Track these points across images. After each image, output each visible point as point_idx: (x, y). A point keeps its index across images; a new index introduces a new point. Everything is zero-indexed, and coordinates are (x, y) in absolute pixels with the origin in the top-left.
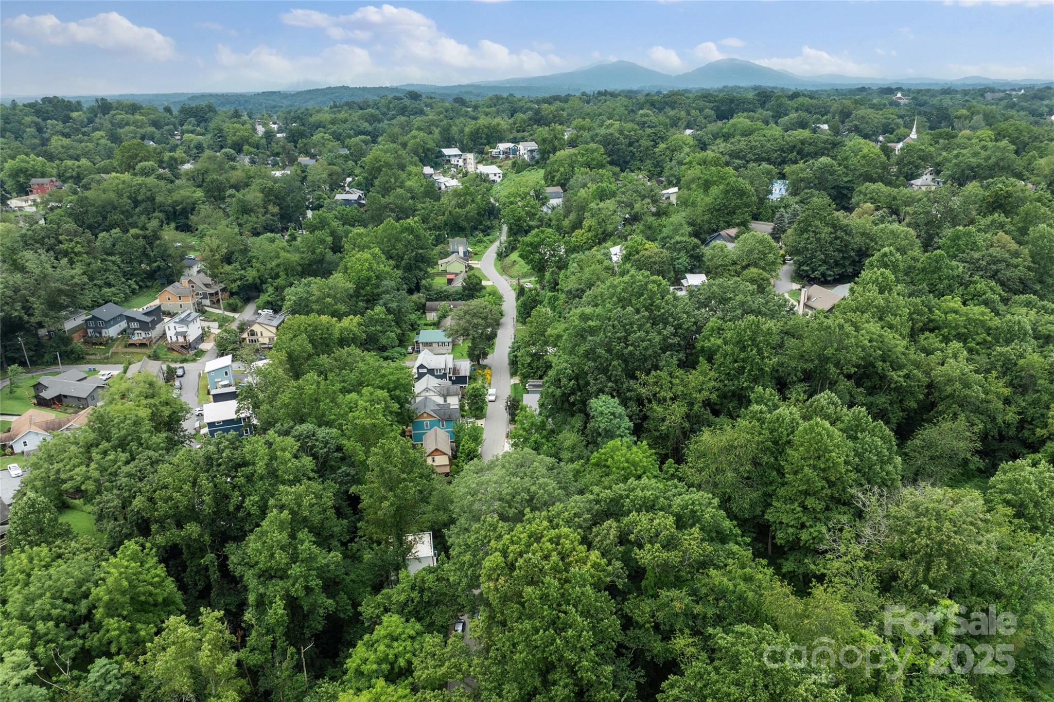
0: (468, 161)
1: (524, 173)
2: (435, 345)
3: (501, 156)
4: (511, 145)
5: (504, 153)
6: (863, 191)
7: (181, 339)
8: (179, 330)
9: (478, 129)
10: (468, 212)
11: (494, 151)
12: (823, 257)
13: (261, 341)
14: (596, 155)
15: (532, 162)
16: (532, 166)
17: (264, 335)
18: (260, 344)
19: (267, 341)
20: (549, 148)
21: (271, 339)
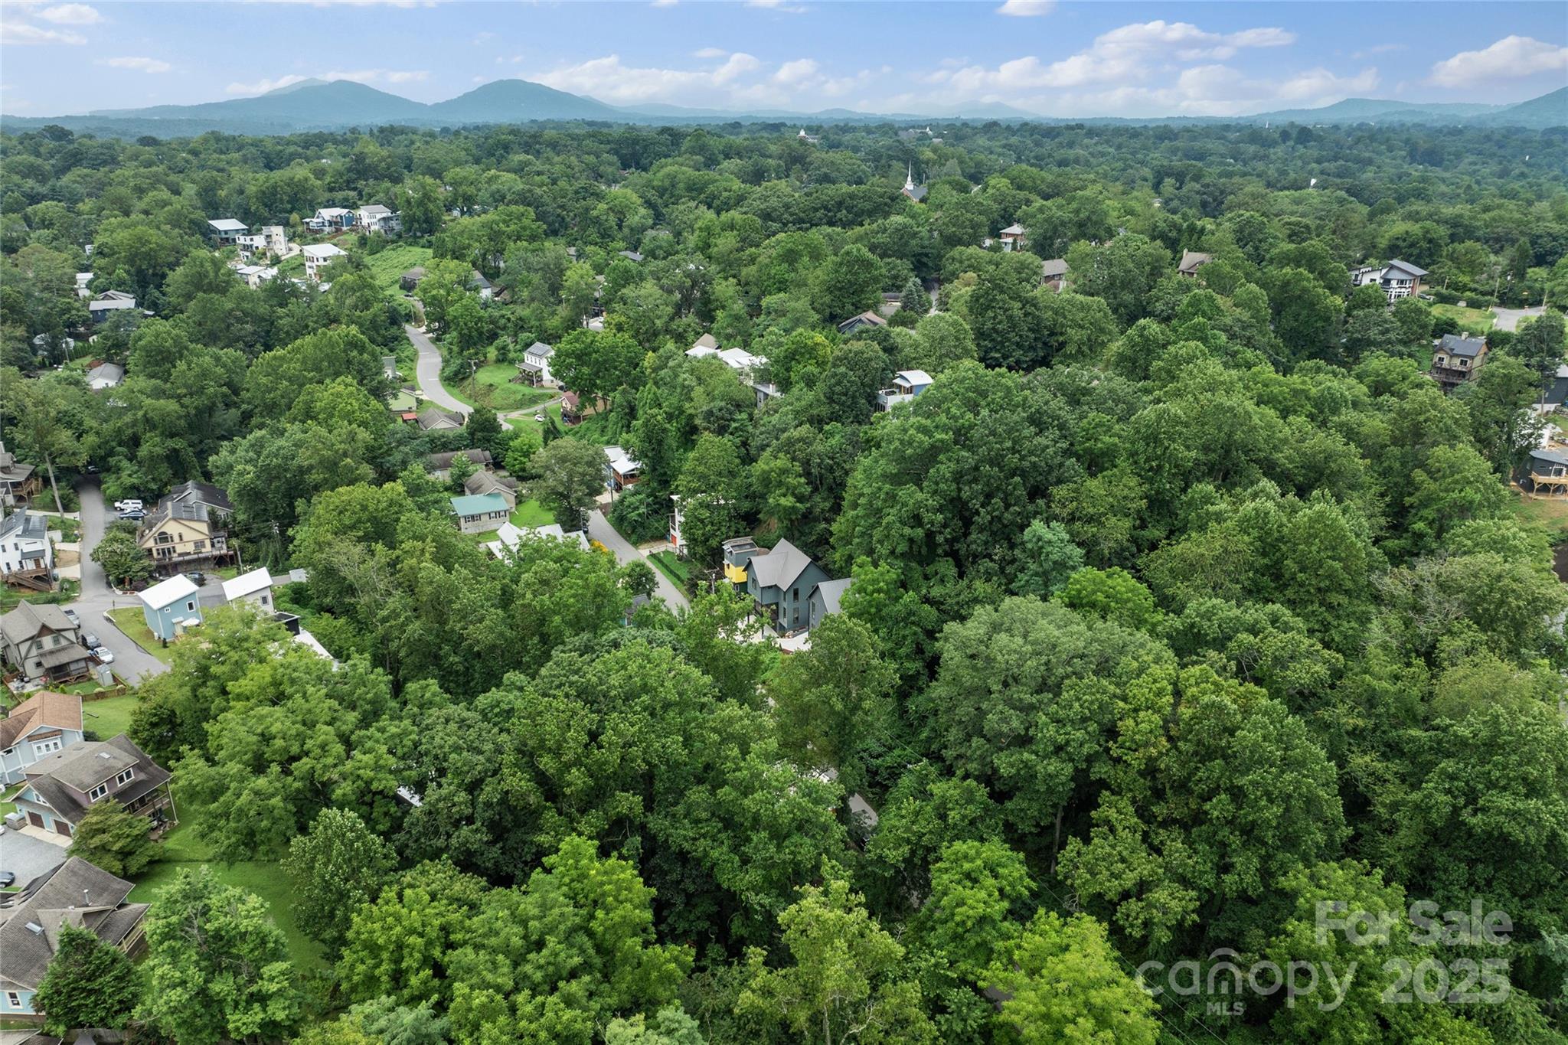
0: (274, 238)
1: (385, 253)
2: (485, 518)
3: (327, 229)
4: (344, 212)
5: (331, 223)
6: (957, 256)
7: (30, 565)
8: (27, 549)
9: (275, 187)
10: (375, 315)
11: (314, 222)
12: (1017, 339)
13: (180, 549)
14: (526, 222)
15: (391, 236)
16: (393, 242)
17: (185, 539)
18: (180, 555)
19: (191, 548)
20: (419, 213)
21: (199, 544)
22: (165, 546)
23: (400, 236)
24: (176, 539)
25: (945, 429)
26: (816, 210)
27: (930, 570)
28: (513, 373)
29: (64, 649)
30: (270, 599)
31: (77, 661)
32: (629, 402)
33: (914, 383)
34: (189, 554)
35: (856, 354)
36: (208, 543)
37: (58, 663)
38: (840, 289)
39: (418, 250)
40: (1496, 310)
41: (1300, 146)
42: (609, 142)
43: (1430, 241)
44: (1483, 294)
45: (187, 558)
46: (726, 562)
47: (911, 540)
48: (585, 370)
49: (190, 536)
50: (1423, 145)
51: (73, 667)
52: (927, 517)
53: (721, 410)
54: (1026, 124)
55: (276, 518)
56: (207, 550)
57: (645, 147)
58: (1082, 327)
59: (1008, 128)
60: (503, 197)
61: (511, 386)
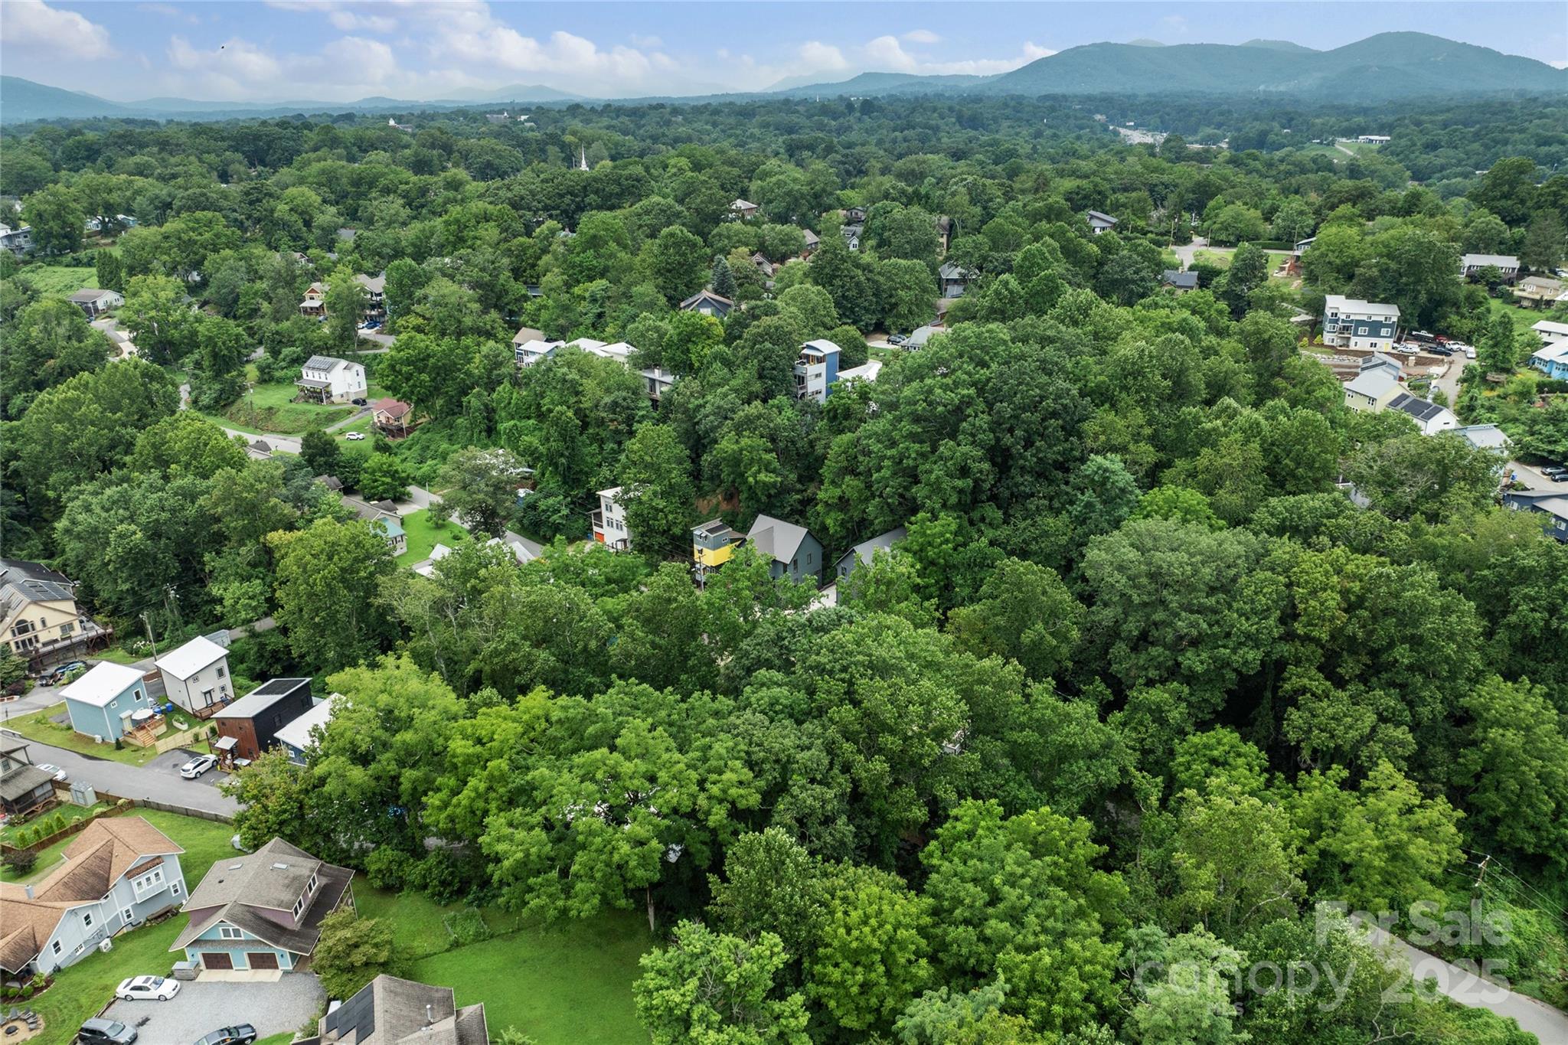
1: (22, 276)
12: (866, 303)
13: (44, 637)
14: (219, 228)
15: (20, 257)
16: (26, 263)
17: (49, 624)
18: (45, 645)
19: (57, 634)
20: (54, 226)
21: (67, 628)
22: (25, 636)
23: (32, 254)
24: (38, 626)
25: (964, 384)
26: (562, 196)
27: (976, 515)
28: (293, 391)
29: (17, 774)
30: (226, 671)
31: (42, 785)
32: (486, 406)
33: (827, 352)
34: (56, 641)
35: (777, 329)
36: (77, 624)
37: (21, 792)
38: (669, 271)
39: (60, 270)
40: (1174, 248)
41: (866, 117)
42: (223, 139)
43: (1099, 193)
44: (1162, 234)
45: (57, 646)
46: (696, 547)
47: (961, 491)
48: (425, 377)
49: (55, 619)
50: (967, 113)
51: (38, 793)
52: (975, 466)
53: (625, 399)
54: (609, 105)
55: (172, 580)
56: (78, 633)
57: (269, 144)
58: (910, 288)
59: (592, 109)
60: (169, 205)
61: (293, 406)
